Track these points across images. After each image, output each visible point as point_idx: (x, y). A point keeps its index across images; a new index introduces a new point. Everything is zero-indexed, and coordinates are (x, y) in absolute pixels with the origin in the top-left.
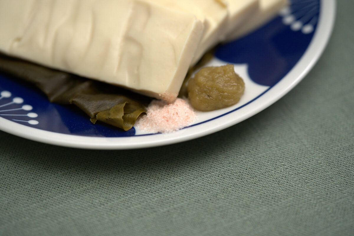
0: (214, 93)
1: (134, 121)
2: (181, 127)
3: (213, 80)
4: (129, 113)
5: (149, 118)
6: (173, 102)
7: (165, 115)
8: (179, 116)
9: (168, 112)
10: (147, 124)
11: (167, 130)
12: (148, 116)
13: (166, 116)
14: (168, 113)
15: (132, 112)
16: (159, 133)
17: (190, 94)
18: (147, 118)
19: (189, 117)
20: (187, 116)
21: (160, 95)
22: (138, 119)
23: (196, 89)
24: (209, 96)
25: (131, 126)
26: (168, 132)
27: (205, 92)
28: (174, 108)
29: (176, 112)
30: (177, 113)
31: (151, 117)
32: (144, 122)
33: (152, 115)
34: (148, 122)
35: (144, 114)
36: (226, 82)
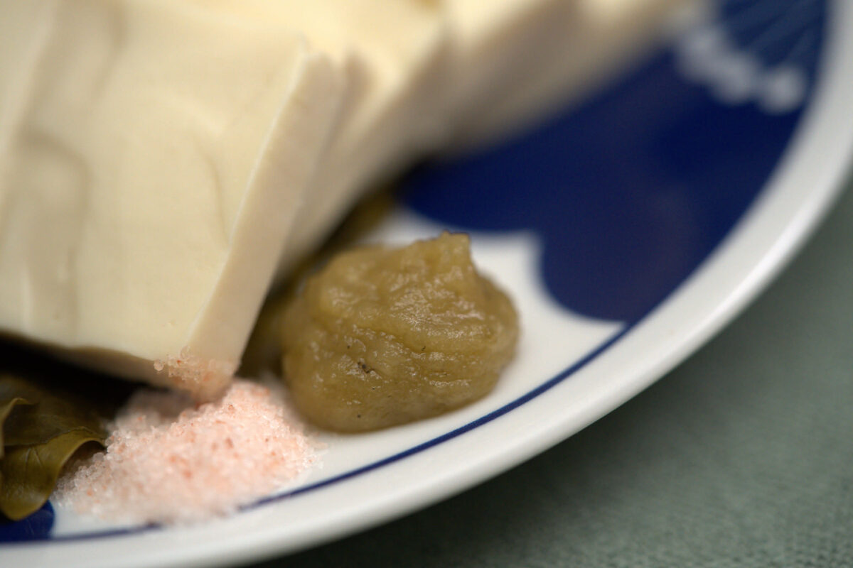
0: (389, 356)
1: (52, 479)
2: (246, 500)
3: (383, 300)
4: (31, 446)
5: (114, 466)
6: (217, 398)
7: (180, 448)
8: (236, 456)
9: (192, 438)
10: (105, 489)
11: (186, 512)
12: (108, 457)
13: (185, 456)
14: (189, 444)
15: (40, 440)
16: (152, 526)
17: (288, 364)
18: (107, 467)
19: (283, 459)
20: (273, 454)
21: (158, 368)
22: (69, 469)
23: (314, 342)
24: (365, 368)
25: (40, 501)
26: (189, 523)
27: (350, 351)
28: (219, 422)
29: (224, 437)
30: (229, 443)
31: (120, 462)
32: (94, 481)
33: (127, 453)
34: (108, 481)
35: (96, 447)
36: (439, 306)
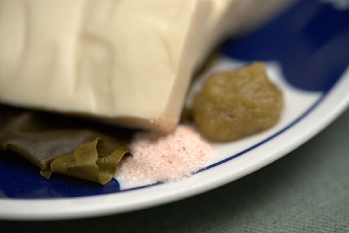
0: (240, 111)
1: (113, 168)
2: (194, 170)
3: (235, 90)
4: (105, 156)
5: (138, 162)
7: (164, 152)
8: (187, 153)
9: (169, 148)
10: (136, 170)
11: (173, 177)
12: (136, 158)
13: (167, 155)
14: (168, 150)
15: (109, 153)
16: (159, 183)
18: (136, 161)
19: (204, 154)
20: (201, 152)
21: (152, 122)
22: (120, 164)
23: (209, 108)
24: (231, 116)
25: (110, 177)
26: (175, 181)
27: (225, 110)
28: (178, 141)
29: (182, 147)
30: (184, 148)
31: (141, 159)
32: (130, 168)
33: (143, 156)
34: (137, 167)
35: (129, 155)
36: (257, 91)
